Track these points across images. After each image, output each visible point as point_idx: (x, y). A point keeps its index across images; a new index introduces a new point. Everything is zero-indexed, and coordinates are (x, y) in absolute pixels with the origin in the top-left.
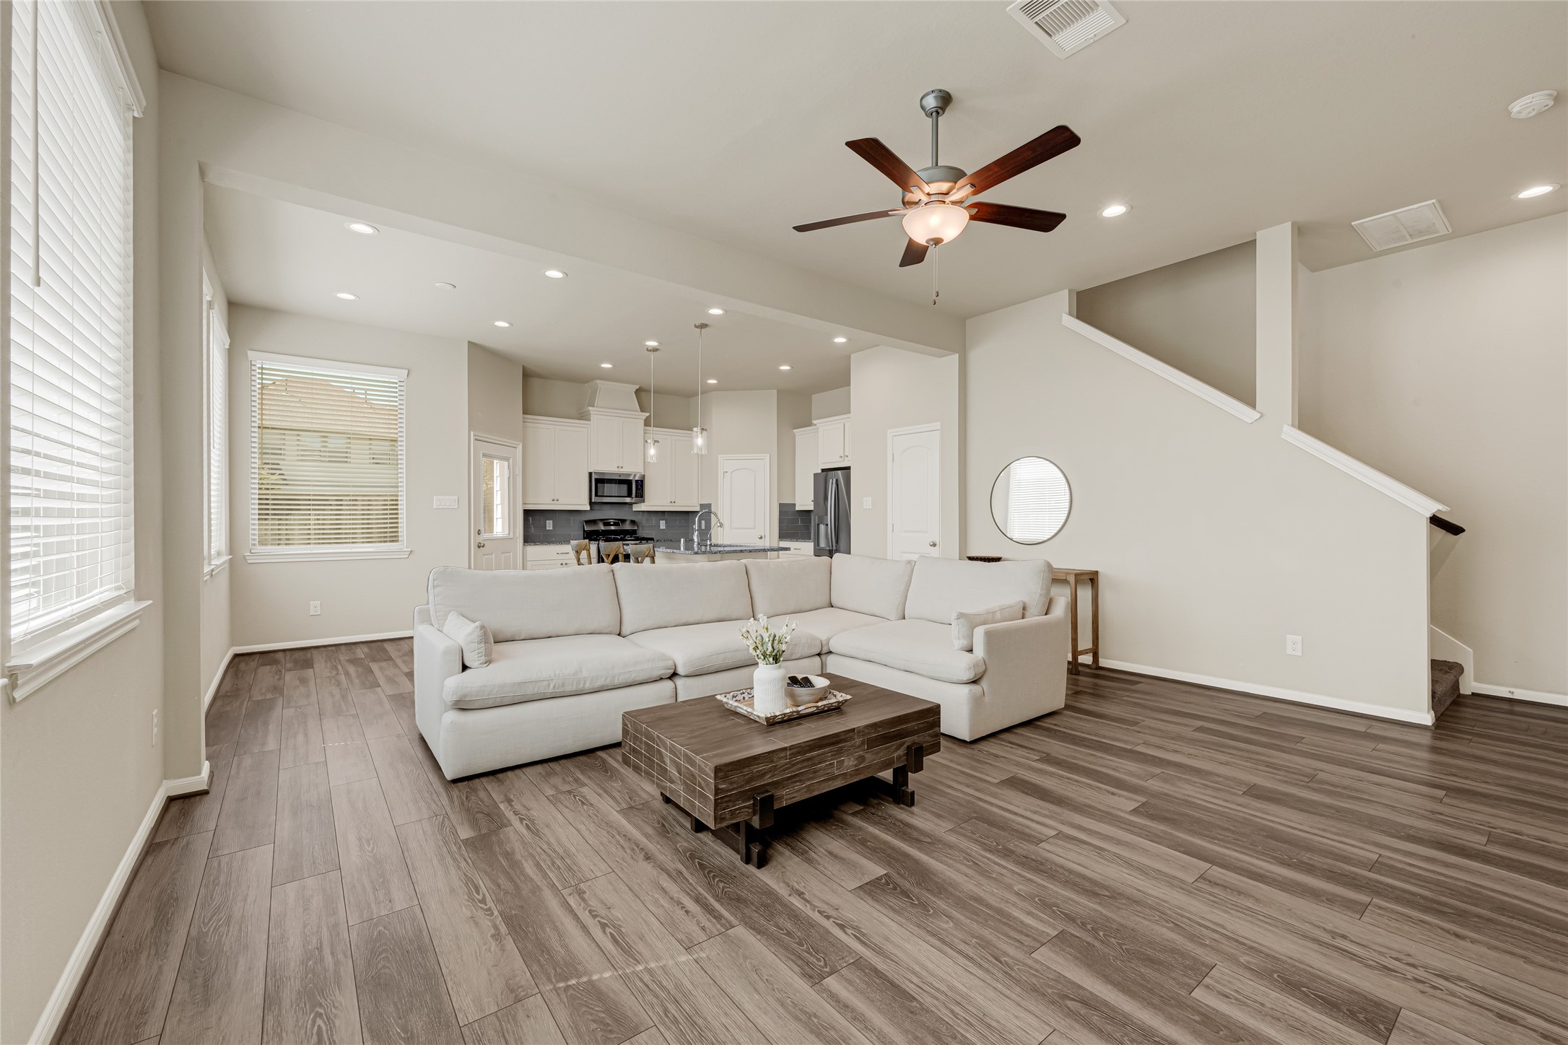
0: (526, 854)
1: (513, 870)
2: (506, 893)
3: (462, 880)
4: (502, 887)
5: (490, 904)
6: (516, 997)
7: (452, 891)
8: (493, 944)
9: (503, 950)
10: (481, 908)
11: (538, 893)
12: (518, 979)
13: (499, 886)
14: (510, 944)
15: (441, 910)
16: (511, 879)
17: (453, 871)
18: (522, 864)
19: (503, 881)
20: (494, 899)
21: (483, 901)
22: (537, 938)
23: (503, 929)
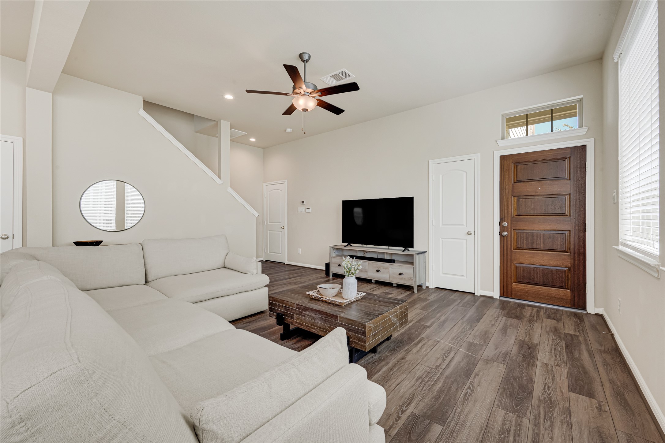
0: (431, 392)
1: (444, 390)
2: (458, 384)
3: (467, 403)
4: (457, 387)
5: (468, 385)
6: (487, 361)
7: (475, 401)
8: (481, 374)
9: (479, 371)
10: (472, 386)
11: (449, 376)
12: (483, 363)
13: (457, 389)
14: (476, 370)
15: (487, 396)
16: (450, 387)
17: (466, 411)
18: (438, 390)
19: (454, 389)
20: (465, 385)
21: (469, 388)
22: (467, 367)
23: (473, 375)
